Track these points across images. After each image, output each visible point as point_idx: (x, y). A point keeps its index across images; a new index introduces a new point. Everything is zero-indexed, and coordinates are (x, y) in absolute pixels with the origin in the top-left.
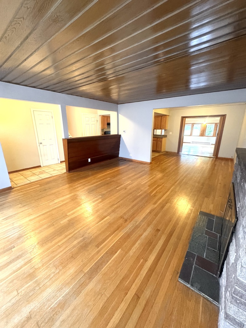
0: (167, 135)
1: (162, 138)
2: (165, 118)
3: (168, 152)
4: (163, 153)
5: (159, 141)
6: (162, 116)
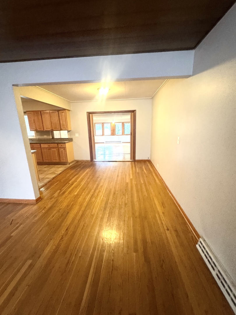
1: (65, 143)
2: (64, 113)
3: (78, 162)
4: (71, 165)
5: (61, 148)
6: (58, 111)
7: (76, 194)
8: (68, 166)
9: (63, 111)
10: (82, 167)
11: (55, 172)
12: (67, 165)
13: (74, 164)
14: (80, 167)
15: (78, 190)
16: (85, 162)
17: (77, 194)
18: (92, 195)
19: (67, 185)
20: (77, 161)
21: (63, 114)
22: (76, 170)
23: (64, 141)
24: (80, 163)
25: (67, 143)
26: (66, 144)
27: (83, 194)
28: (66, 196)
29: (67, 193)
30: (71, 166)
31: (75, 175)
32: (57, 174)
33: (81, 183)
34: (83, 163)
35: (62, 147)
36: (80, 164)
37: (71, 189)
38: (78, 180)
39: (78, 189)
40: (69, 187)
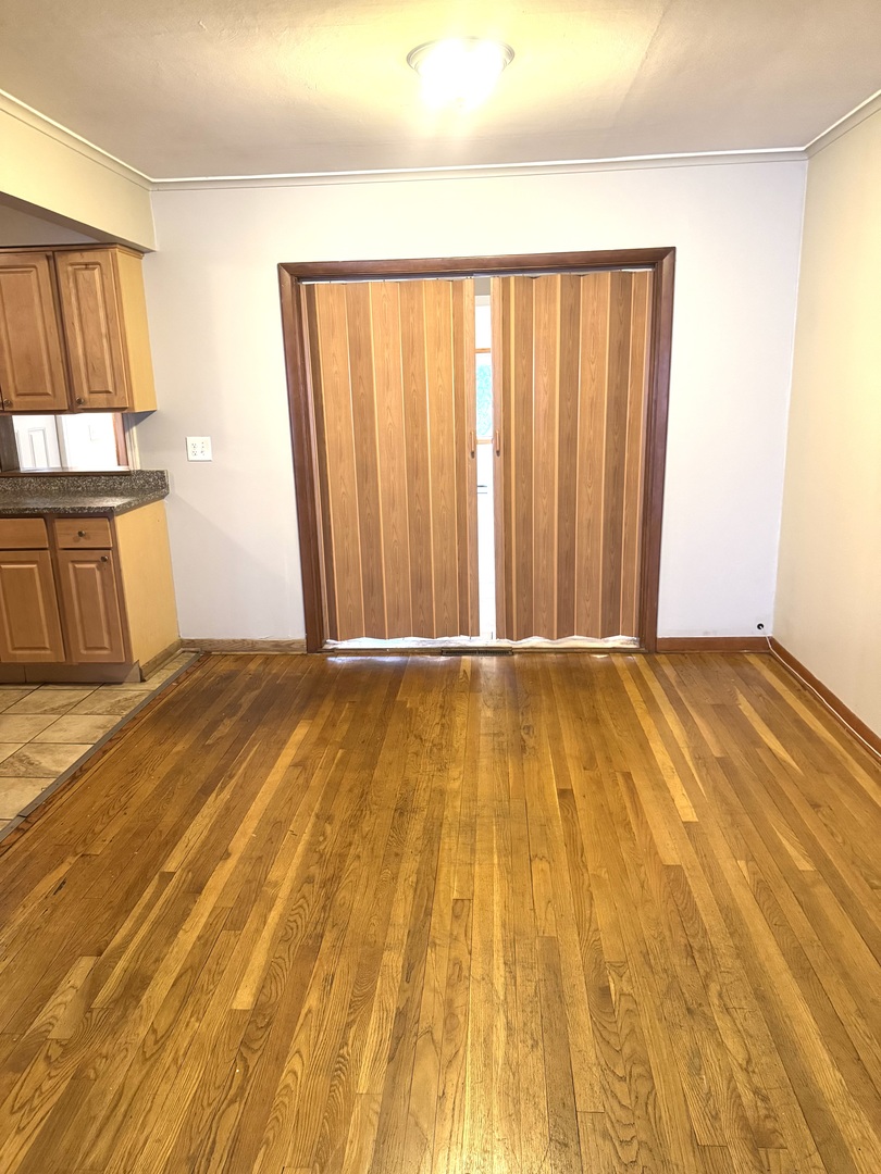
0: (161, 475)
1: (109, 514)
2: (97, 272)
3: (208, 654)
4: (154, 683)
5: (75, 555)
6: (53, 253)
7: (244, 999)
8: (134, 693)
9: (88, 257)
10: (247, 701)
11: (36, 758)
12: (121, 683)
13: (177, 679)
14: (233, 708)
15: (259, 958)
16: (268, 659)
17: (259, 1008)
18: (401, 1014)
19: (154, 900)
20: (203, 653)
21: (91, 283)
22: (207, 733)
23: (98, 493)
24: (224, 667)
25: (124, 509)
26: (118, 520)
27: (312, 1001)
28: (162, 1028)
29: (160, 988)
30: (155, 696)
31: (206, 791)
32: (47, 774)
33: (274, 875)
34: (252, 667)
35: (83, 543)
36: (229, 677)
37: (188, 937)
38: (239, 844)
39: (254, 942)
40: (173, 922)
